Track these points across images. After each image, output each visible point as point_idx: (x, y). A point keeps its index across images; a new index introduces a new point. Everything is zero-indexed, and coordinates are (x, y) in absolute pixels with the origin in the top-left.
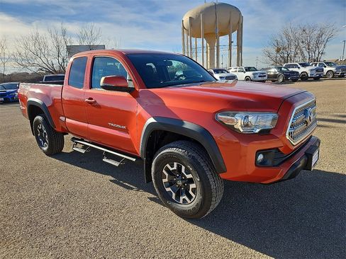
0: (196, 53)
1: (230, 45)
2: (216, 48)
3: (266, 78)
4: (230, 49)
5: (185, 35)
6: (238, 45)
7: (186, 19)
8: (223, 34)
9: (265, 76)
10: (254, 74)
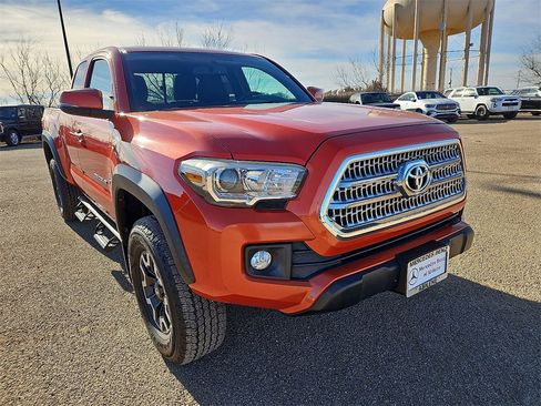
0: (404, 65)
1: (467, 51)
2: (439, 55)
3: (517, 108)
4: (467, 58)
5: (386, 35)
6: (482, 50)
7: (389, 9)
8: (453, 31)
9: (516, 104)
10: (493, 100)
